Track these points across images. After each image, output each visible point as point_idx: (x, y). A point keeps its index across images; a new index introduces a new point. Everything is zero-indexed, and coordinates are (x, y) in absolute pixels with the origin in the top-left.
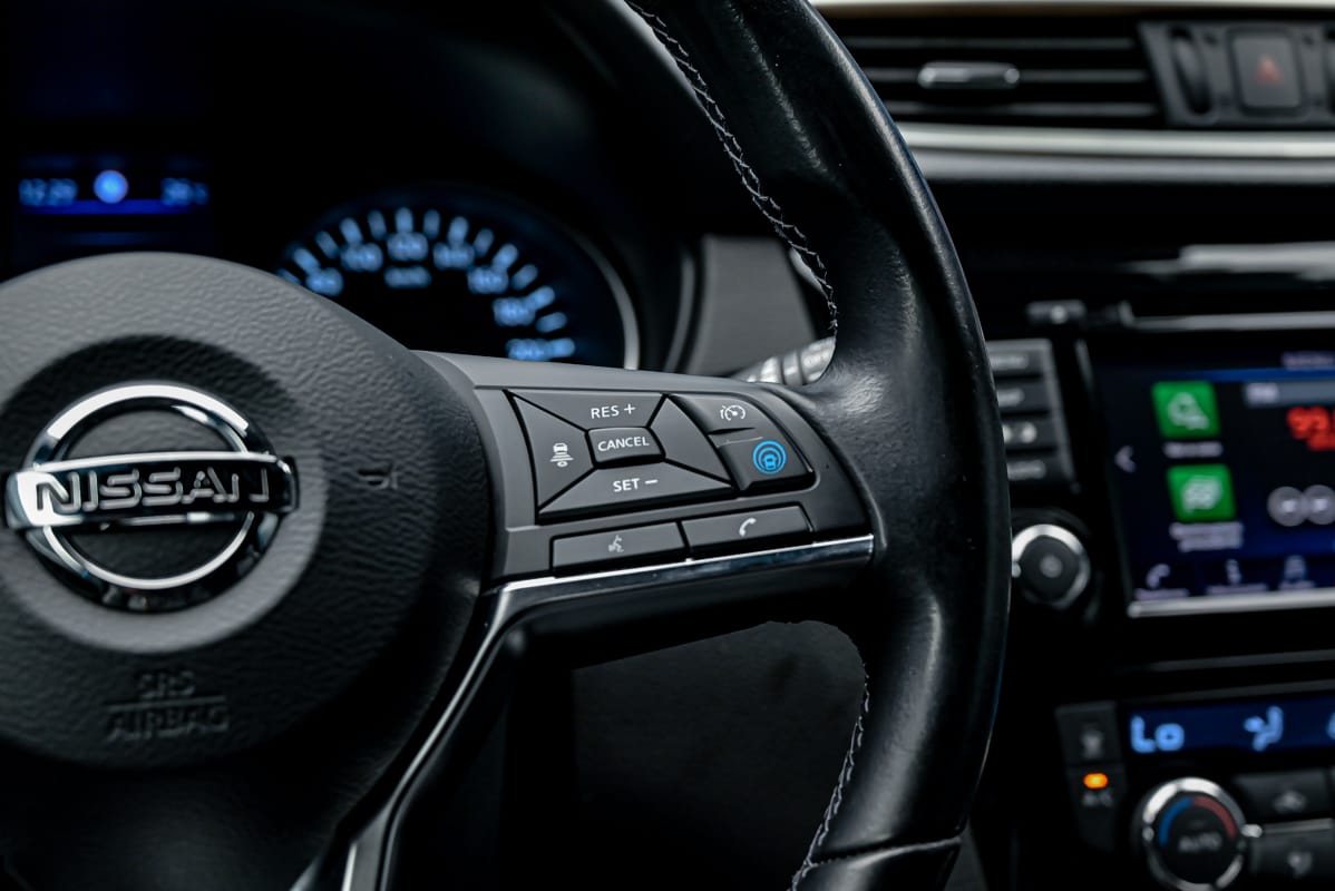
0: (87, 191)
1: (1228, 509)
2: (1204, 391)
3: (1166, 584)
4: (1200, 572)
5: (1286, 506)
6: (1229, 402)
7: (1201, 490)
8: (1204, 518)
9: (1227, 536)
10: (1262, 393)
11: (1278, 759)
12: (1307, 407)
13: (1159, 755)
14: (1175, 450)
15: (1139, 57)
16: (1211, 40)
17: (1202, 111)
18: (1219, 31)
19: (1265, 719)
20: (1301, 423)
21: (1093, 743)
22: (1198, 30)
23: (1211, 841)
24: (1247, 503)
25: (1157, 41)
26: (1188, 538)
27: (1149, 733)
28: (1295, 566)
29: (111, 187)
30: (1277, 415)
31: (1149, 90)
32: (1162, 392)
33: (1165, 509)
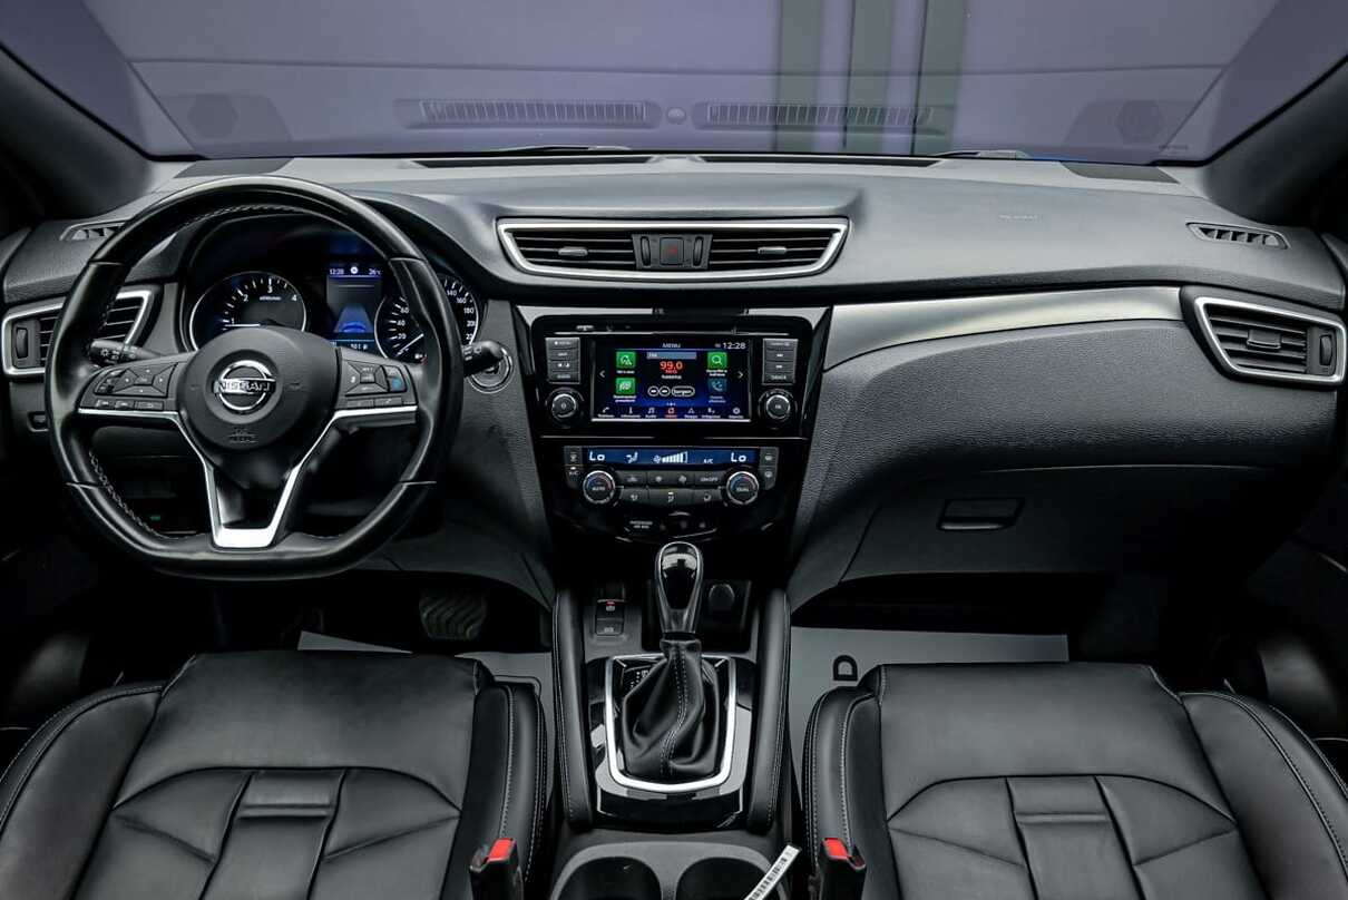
0: (348, 272)
1: (634, 392)
2: (633, 354)
3: (608, 413)
4: (619, 409)
5: (652, 391)
6: (641, 357)
7: (625, 384)
8: (625, 393)
9: (631, 399)
10: (652, 355)
11: (634, 467)
12: (667, 361)
13: (597, 462)
14: (619, 372)
15: (630, 246)
16: (655, 241)
17: (648, 264)
18: (657, 237)
19: (633, 455)
20: (663, 365)
21: (573, 457)
22: (650, 237)
23: (603, 489)
24: (641, 390)
25: (636, 239)
26: (618, 399)
27: (595, 456)
28: (652, 410)
29: (354, 270)
30: (657, 362)
31: (632, 257)
32: (618, 354)
33: (613, 389)
